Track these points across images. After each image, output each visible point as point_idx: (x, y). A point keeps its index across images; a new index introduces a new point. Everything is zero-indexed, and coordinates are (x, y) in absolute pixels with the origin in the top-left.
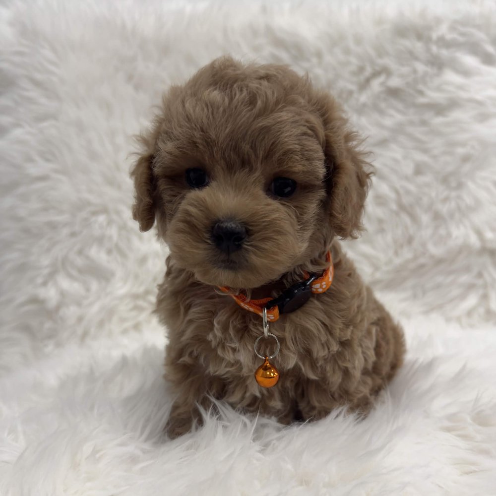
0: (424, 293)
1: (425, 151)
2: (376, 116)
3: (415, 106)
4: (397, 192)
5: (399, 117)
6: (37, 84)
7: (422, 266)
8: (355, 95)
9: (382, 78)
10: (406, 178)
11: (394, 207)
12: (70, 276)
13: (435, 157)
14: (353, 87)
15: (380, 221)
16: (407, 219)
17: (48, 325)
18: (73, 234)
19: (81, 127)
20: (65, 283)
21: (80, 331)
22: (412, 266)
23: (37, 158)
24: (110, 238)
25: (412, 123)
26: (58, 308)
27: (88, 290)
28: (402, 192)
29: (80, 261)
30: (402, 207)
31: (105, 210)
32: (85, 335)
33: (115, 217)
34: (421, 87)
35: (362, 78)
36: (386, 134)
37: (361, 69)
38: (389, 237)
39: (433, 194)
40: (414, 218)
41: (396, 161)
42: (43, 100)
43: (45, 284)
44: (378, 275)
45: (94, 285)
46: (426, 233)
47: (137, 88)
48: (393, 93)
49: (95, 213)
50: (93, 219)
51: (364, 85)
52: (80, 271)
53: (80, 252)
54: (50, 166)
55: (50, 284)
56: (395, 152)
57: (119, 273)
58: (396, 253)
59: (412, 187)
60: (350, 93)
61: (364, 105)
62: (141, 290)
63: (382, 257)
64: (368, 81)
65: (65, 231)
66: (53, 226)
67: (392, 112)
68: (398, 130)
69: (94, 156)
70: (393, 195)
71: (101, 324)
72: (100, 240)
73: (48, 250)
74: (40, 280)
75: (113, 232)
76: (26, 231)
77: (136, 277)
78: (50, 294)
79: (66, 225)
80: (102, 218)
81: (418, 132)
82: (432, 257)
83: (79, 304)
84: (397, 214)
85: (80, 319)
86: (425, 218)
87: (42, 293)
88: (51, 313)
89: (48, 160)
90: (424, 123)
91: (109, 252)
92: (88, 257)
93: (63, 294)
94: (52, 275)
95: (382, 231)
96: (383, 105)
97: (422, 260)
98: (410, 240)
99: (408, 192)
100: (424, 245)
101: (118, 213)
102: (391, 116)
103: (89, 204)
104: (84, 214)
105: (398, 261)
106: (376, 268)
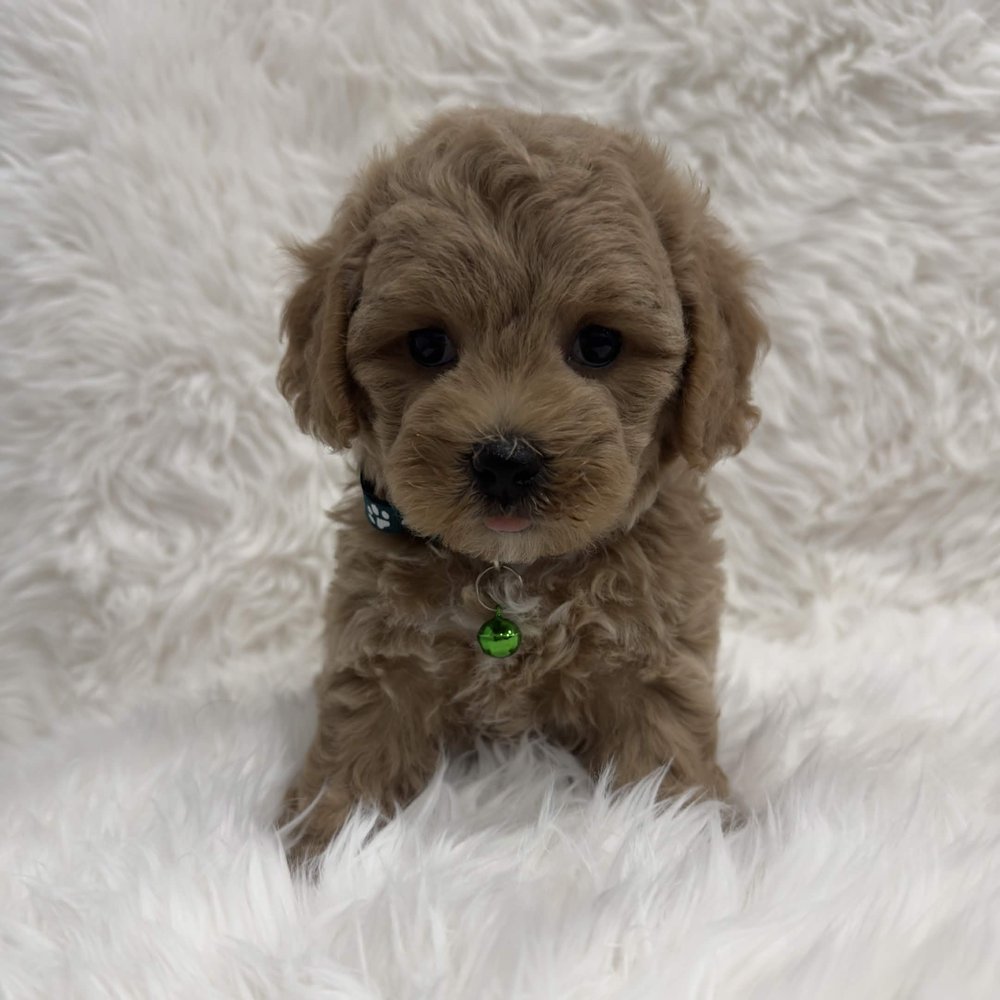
0: (939, 554)
1: (941, 227)
2: (829, 144)
3: (920, 118)
4: (876, 321)
5: (882, 147)
6: (39, 62)
7: (934, 495)
8: (783, 94)
9: (846, 55)
10: (899, 290)
11: (869, 355)
12: (130, 518)
13: (962, 240)
14: (778, 76)
15: (837, 387)
16: (900, 386)
17: (83, 630)
18: (133, 421)
19: (145, 167)
20: (118, 534)
21: (156, 642)
22: (910, 493)
23: (44, 241)
24: (220, 428)
25: (911, 161)
26: (104, 590)
27: (172, 549)
28: (887, 320)
29: (150, 483)
30: (886, 356)
31: (206, 365)
32: (167, 653)
33: (229, 380)
34: (936, 74)
35: (800, 52)
36: (852, 186)
37: (799, 32)
38: (858, 427)
39: (962, 327)
40: (915, 382)
41: (873, 248)
42: (52, 101)
43: (71, 535)
44: (831, 513)
45: (186, 538)
46: (945, 416)
47: (274, 73)
48: (871, 88)
49: (181, 371)
50: (179, 383)
51: (803, 71)
52: (152, 505)
53: (151, 463)
54: (77, 259)
55: (83, 536)
56: (871, 228)
57: (242, 509)
58: (874, 463)
59: (909, 311)
60: (771, 89)
61: (803, 117)
62: (294, 546)
63: (842, 471)
64: (811, 59)
65: (116, 414)
66: (86, 401)
67: (868, 134)
68: (880, 177)
69: (177, 235)
70: (865, 329)
71: (204, 626)
72: (196, 434)
73: (78, 457)
74: (60, 528)
75: (225, 413)
76: (26, 413)
77: (281, 517)
78: (86, 558)
79: (116, 397)
80: (198, 382)
81: (924, 181)
82: (957, 473)
83: (152, 582)
84: (875, 372)
85: (155, 616)
86: (942, 383)
87: (66, 557)
88: (88, 604)
89: (70, 246)
90: (940, 161)
91: (218, 461)
92: (168, 474)
93: (113, 558)
94: (87, 515)
95: (842, 410)
96: (846, 118)
97: (933, 482)
98: (905, 434)
99: (900, 321)
100: (937, 444)
101: (235, 370)
102: (866, 143)
103: (169, 348)
104: (157, 374)
105: (878, 482)
106: (829, 498)
